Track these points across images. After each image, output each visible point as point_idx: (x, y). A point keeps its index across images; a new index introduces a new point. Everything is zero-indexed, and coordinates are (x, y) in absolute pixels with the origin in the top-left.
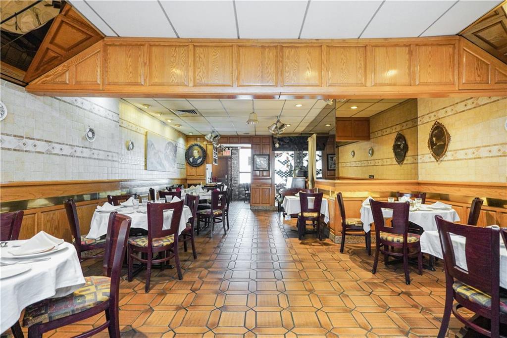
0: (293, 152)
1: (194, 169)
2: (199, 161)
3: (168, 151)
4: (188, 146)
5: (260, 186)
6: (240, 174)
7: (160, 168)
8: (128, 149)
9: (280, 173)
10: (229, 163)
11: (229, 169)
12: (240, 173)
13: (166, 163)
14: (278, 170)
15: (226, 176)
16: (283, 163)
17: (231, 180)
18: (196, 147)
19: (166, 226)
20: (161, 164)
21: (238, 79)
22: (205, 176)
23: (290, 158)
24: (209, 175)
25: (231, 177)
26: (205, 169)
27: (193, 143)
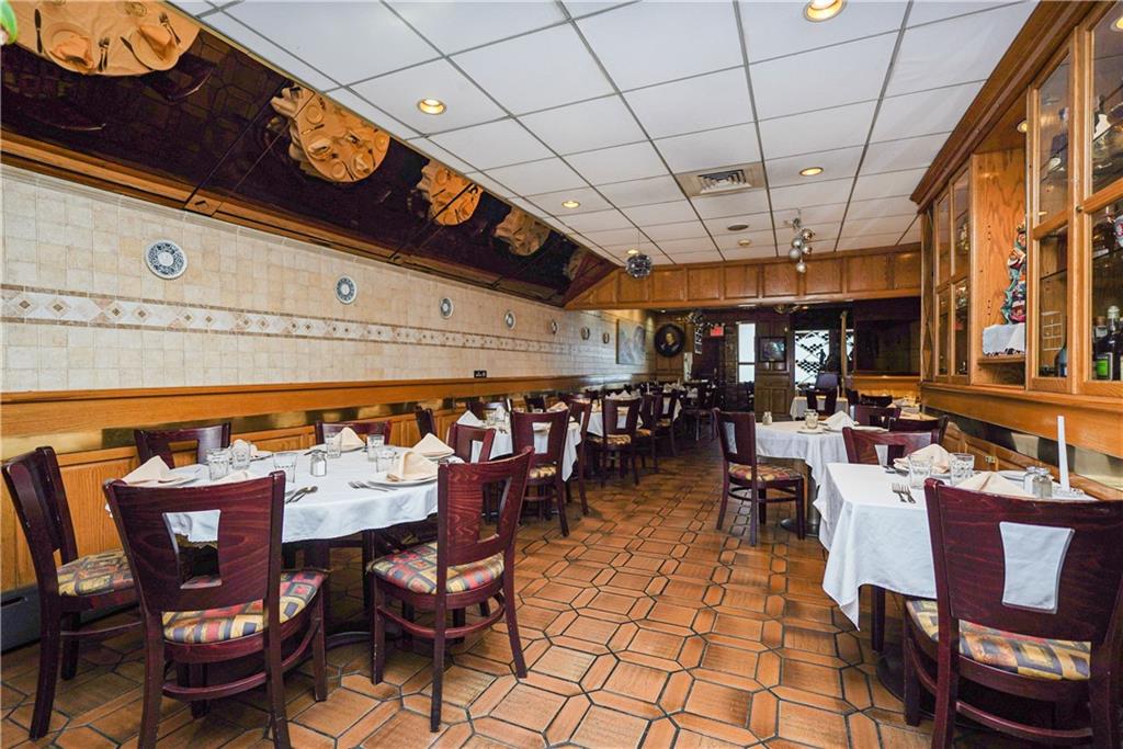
0: (827, 332)
1: (667, 361)
2: (675, 348)
3: (637, 338)
4: (659, 327)
5: (771, 385)
6: (741, 366)
7: (629, 360)
8: (584, 338)
9: (805, 365)
10: (721, 348)
11: (721, 358)
12: (739, 364)
13: (634, 354)
14: (801, 360)
15: (715, 370)
16: (811, 350)
17: (724, 376)
18: (670, 328)
19: (666, 411)
20: (630, 356)
21: (725, 294)
22: (683, 371)
23: (823, 341)
24: (687, 368)
25: (723, 371)
26: (682, 361)
27: (665, 323)
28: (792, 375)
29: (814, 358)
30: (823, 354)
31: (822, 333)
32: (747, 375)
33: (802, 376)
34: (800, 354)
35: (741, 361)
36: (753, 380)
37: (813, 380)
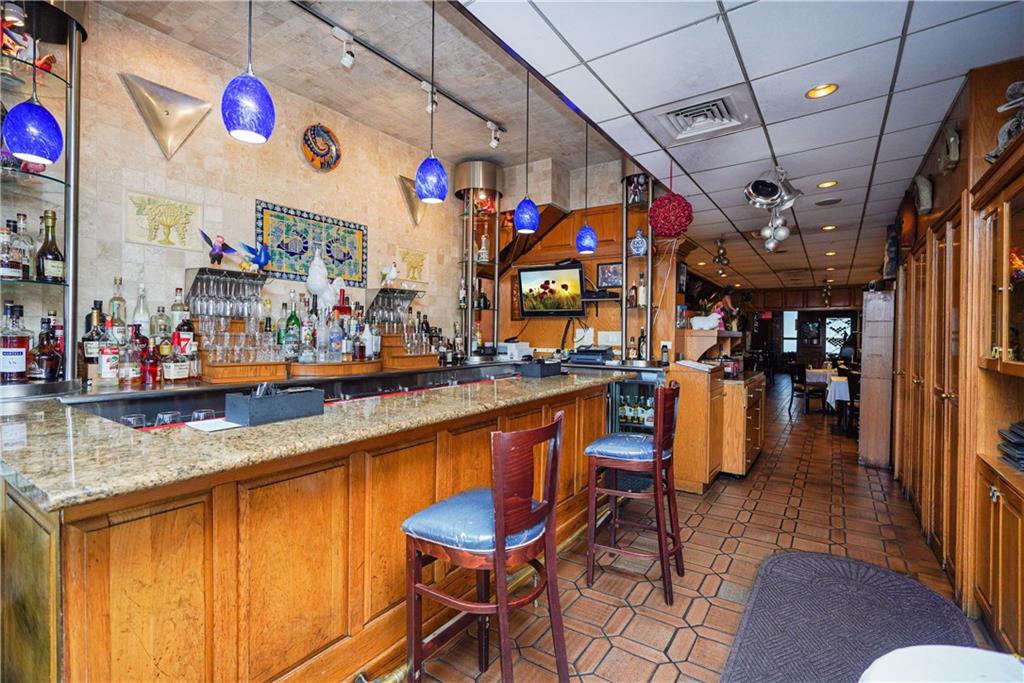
9: (833, 341)
10: (770, 327)
11: (770, 334)
12: (784, 339)
14: (830, 338)
16: (838, 331)
17: (773, 348)
23: (846, 325)
28: (824, 348)
29: (840, 336)
30: (846, 334)
31: (846, 320)
32: (790, 346)
33: (831, 349)
34: (830, 334)
35: (785, 336)
36: (795, 350)
37: (838, 352)
